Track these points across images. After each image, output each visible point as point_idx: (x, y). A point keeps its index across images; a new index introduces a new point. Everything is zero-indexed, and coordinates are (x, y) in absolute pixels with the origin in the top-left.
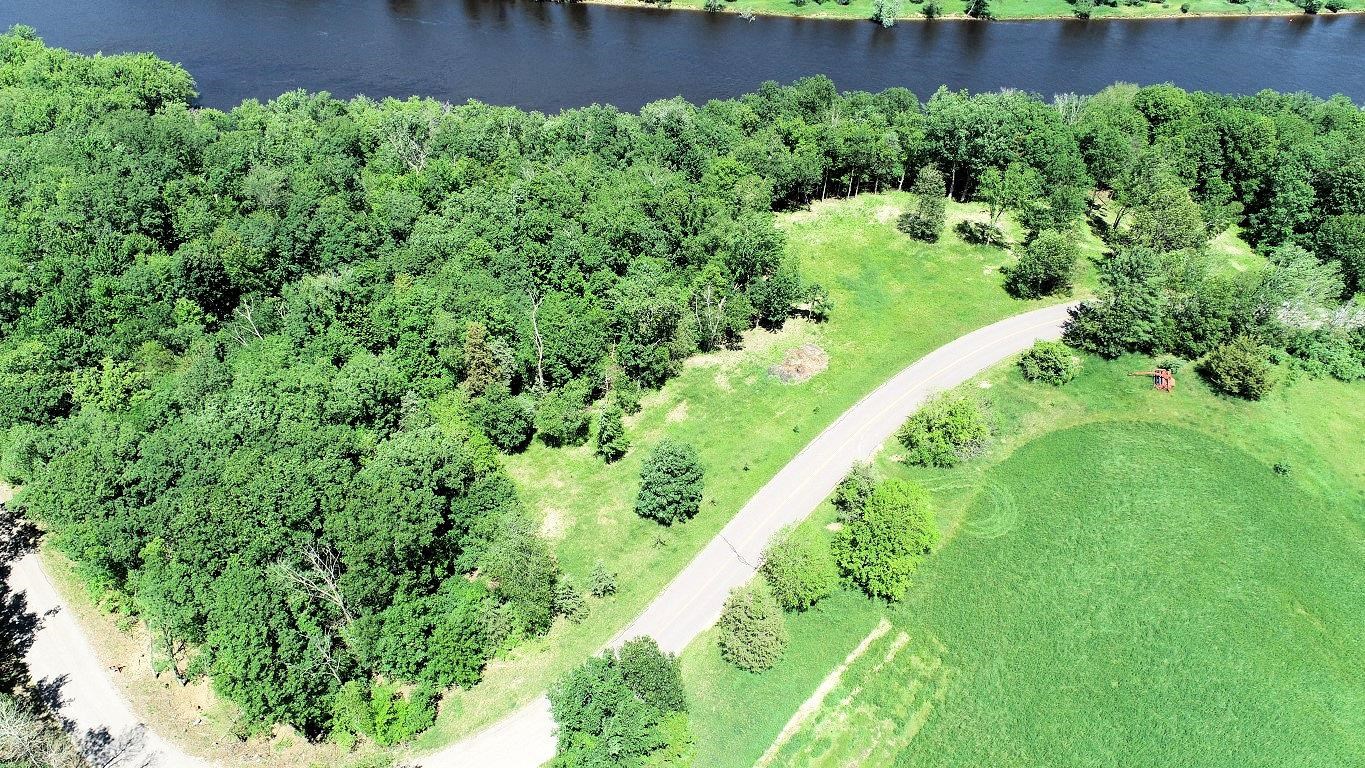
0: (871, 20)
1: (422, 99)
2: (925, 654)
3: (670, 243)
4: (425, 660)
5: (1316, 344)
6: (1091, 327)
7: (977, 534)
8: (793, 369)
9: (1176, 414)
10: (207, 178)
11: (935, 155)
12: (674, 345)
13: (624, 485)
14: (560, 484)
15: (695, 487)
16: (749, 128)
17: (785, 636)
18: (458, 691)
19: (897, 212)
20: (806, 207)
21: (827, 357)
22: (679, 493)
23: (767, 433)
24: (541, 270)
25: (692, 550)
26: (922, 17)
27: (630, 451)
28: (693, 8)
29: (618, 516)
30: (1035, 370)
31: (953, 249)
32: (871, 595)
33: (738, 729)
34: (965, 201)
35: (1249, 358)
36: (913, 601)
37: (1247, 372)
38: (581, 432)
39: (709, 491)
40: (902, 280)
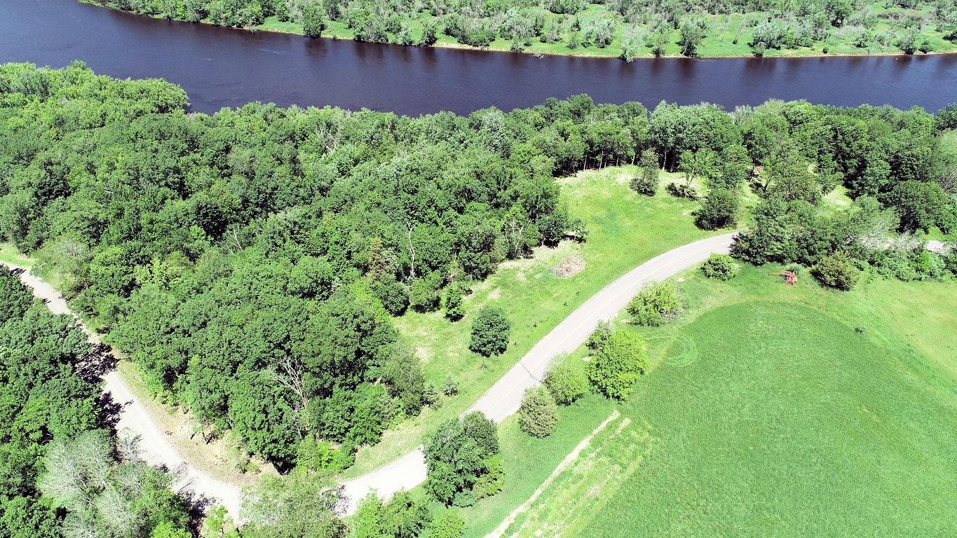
0: (619, 58)
1: (332, 107)
2: (639, 430)
3: (489, 195)
4: (350, 427)
5: (887, 259)
6: (745, 246)
7: (672, 364)
8: (564, 270)
9: (797, 298)
10: (202, 155)
11: (654, 143)
12: (492, 254)
13: (462, 334)
14: (425, 334)
15: (505, 333)
16: (538, 126)
17: (557, 416)
18: (367, 447)
19: (630, 178)
20: (574, 175)
21: (585, 263)
22: (495, 336)
23: (547, 305)
24: (412, 210)
25: (503, 371)
26: (652, 56)
27: (466, 315)
28: (504, 50)
29: (459, 351)
30: (711, 271)
31: (664, 200)
32: (608, 397)
33: (529, 468)
34: (673, 172)
35: (841, 264)
36: (633, 400)
37: (840, 273)
38: (436, 304)
39: (513, 338)
40: (631, 219)
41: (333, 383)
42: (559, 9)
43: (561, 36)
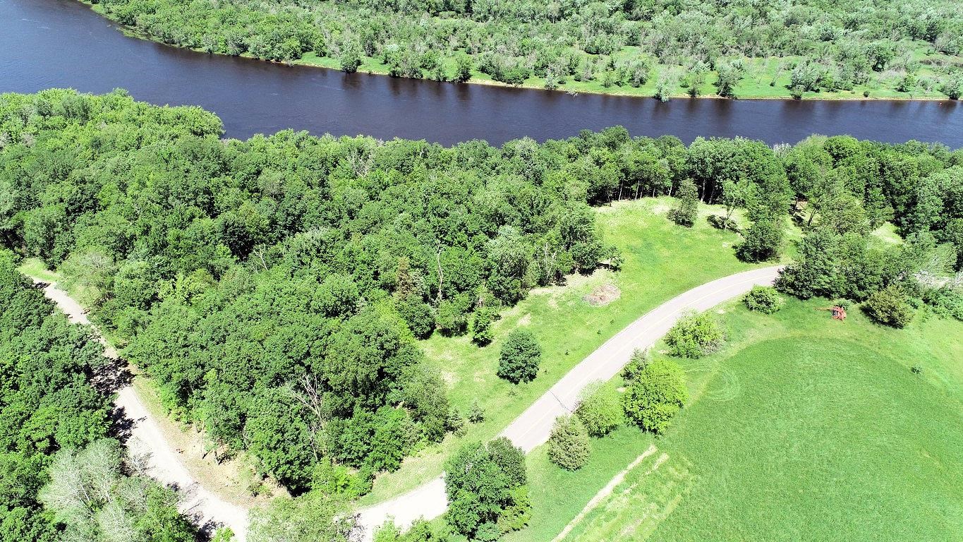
0: (654, 97)
1: (365, 136)
2: (678, 466)
3: (523, 220)
4: (369, 451)
5: (942, 297)
6: (790, 278)
7: (713, 398)
8: (598, 298)
9: (846, 334)
10: (234, 178)
11: (691, 173)
12: (523, 279)
13: (490, 359)
14: (451, 358)
15: (536, 359)
16: (572, 157)
17: (589, 447)
18: (385, 474)
19: (667, 209)
20: (609, 204)
21: (620, 292)
22: (525, 362)
23: (580, 333)
24: (441, 234)
25: (532, 399)
26: (688, 96)
27: (494, 341)
28: (537, 87)
29: (486, 377)
30: (753, 303)
31: (704, 231)
32: (644, 430)
33: (559, 503)
34: (711, 204)
35: (894, 299)
36: (671, 435)
37: (893, 309)
38: (463, 328)
39: (544, 365)
40: (669, 248)
41: (353, 404)
42: (593, 49)
43: (596, 75)
